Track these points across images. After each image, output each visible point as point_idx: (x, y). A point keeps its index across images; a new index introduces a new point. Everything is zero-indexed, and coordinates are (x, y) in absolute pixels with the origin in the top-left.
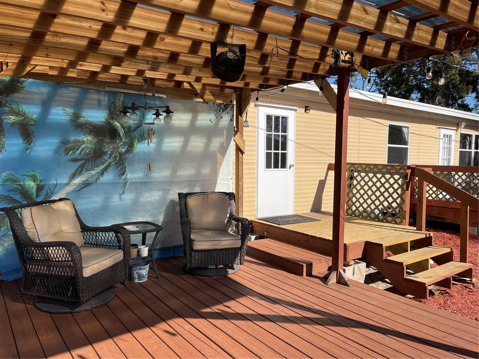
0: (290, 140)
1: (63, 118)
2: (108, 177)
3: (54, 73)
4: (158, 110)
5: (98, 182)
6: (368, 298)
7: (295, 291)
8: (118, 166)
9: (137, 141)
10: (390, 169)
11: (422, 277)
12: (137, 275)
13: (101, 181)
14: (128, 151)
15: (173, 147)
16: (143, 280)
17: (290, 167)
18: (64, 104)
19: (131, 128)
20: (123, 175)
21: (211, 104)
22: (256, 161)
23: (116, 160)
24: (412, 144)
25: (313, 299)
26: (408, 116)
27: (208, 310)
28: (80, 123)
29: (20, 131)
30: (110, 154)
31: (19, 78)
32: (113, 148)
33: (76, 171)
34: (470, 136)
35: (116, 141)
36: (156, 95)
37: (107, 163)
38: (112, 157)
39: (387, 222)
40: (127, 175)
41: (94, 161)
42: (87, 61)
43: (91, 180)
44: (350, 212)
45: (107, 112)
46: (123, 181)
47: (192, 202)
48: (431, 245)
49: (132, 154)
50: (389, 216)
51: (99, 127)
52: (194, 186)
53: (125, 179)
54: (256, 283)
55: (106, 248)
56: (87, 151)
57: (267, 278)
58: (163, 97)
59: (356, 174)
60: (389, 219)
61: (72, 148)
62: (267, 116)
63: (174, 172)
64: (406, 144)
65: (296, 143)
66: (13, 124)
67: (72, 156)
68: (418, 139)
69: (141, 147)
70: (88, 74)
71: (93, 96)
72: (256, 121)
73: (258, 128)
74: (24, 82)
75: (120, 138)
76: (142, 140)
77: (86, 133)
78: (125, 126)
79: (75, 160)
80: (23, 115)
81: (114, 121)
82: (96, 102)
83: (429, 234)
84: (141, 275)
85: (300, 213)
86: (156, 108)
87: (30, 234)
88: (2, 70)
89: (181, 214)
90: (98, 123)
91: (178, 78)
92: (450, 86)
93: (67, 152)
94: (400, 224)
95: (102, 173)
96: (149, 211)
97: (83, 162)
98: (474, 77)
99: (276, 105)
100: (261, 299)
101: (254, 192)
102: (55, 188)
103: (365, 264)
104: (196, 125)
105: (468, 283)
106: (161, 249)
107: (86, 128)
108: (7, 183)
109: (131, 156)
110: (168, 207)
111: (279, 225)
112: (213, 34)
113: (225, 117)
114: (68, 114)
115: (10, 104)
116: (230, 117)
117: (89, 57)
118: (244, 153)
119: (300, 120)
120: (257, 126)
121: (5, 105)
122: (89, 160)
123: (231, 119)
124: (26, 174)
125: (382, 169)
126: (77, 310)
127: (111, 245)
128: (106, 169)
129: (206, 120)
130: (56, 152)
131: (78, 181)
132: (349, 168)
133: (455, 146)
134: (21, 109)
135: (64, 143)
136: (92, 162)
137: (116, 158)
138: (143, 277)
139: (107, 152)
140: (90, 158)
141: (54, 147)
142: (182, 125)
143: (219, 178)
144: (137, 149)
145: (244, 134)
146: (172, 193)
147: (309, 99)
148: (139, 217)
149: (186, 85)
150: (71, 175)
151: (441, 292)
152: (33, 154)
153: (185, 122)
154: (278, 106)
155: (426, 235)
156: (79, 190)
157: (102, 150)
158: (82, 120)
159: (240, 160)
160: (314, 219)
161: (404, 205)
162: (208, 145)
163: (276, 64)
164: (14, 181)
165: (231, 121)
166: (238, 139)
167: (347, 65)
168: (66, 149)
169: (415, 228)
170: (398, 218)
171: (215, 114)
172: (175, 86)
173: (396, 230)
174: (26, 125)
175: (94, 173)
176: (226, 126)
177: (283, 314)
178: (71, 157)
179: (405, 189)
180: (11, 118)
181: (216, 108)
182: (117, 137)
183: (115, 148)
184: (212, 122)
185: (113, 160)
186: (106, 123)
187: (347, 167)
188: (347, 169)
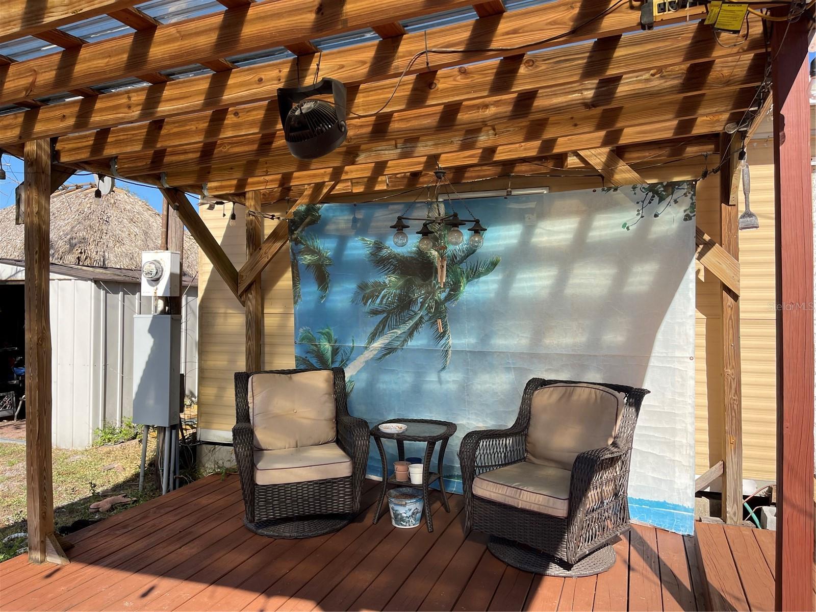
2: (419, 341)
5: (405, 347)
8: (434, 323)
9: (465, 279)
13: (409, 346)
14: (449, 298)
19: (456, 258)
20: (443, 337)
21: (626, 189)
23: (431, 312)
28: (382, 257)
29: (314, 275)
30: (421, 303)
31: (314, 205)
32: (426, 292)
33: (376, 329)
35: (431, 281)
37: (418, 317)
38: (425, 308)
40: (448, 339)
41: (399, 314)
43: (396, 344)
46: (442, 349)
49: (456, 303)
51: (407, 260)
53: (446, 345)
56: (390, 299)
58: (542, 193)
61: (373, 296)
63: (538, 335)
66: (308, 266)
67: (372, 307)
69: (470, 291)
74: (319, 209)
76: (474, 278)
77: (389, 271)
78: (446, 255)
79: (375, 312)
80: (318, 252)
90: (408, 255)
93: (365, 299)
95: (410, 334)
96: (487, 405)
97: (385, 315)
102: (351, 352)
104: (588, 241)
107: (390, 264)
108: (304, 342)
109: (454, 306)
113: (669, 213)
114: (368, 246)
115: (306, 241)
116: (685, 211)
118: (738, 296)
121: (300, 242)
122: (393, 313)
123: (687, 215)
124: (321, 331)
128: (416, 327)
129: (615, 226)
130: (353, 302)
131: (378, 344)
134: (315, 244)
135: (362, 287)
136: (396, 316)
137: (430, 309)
139: (417, 299)
140: (394, 309)
141: (351, 295)
144: (465, 294)
148: (472, 414)
149: (572, 162)
150: (371, 334)
152: (328, 305)
153: (562, 236)
156: (380, 358)
157: (409, 297)
158: (384, 253)
159: (727, 312)
162: (620, 280)
164: (311, 340)
165: (685, 220)
166: (714, 260)
168: (364, 297)
171: (638, 211)
174: (322, 265)
176: (670, 233)
178: (370, 308)
180: (306, 258)
181: (641, 195)
182: (434, 275)
183: (429, 293)
184: (628, 228)
185: (426, 312)
186: (417, 254)
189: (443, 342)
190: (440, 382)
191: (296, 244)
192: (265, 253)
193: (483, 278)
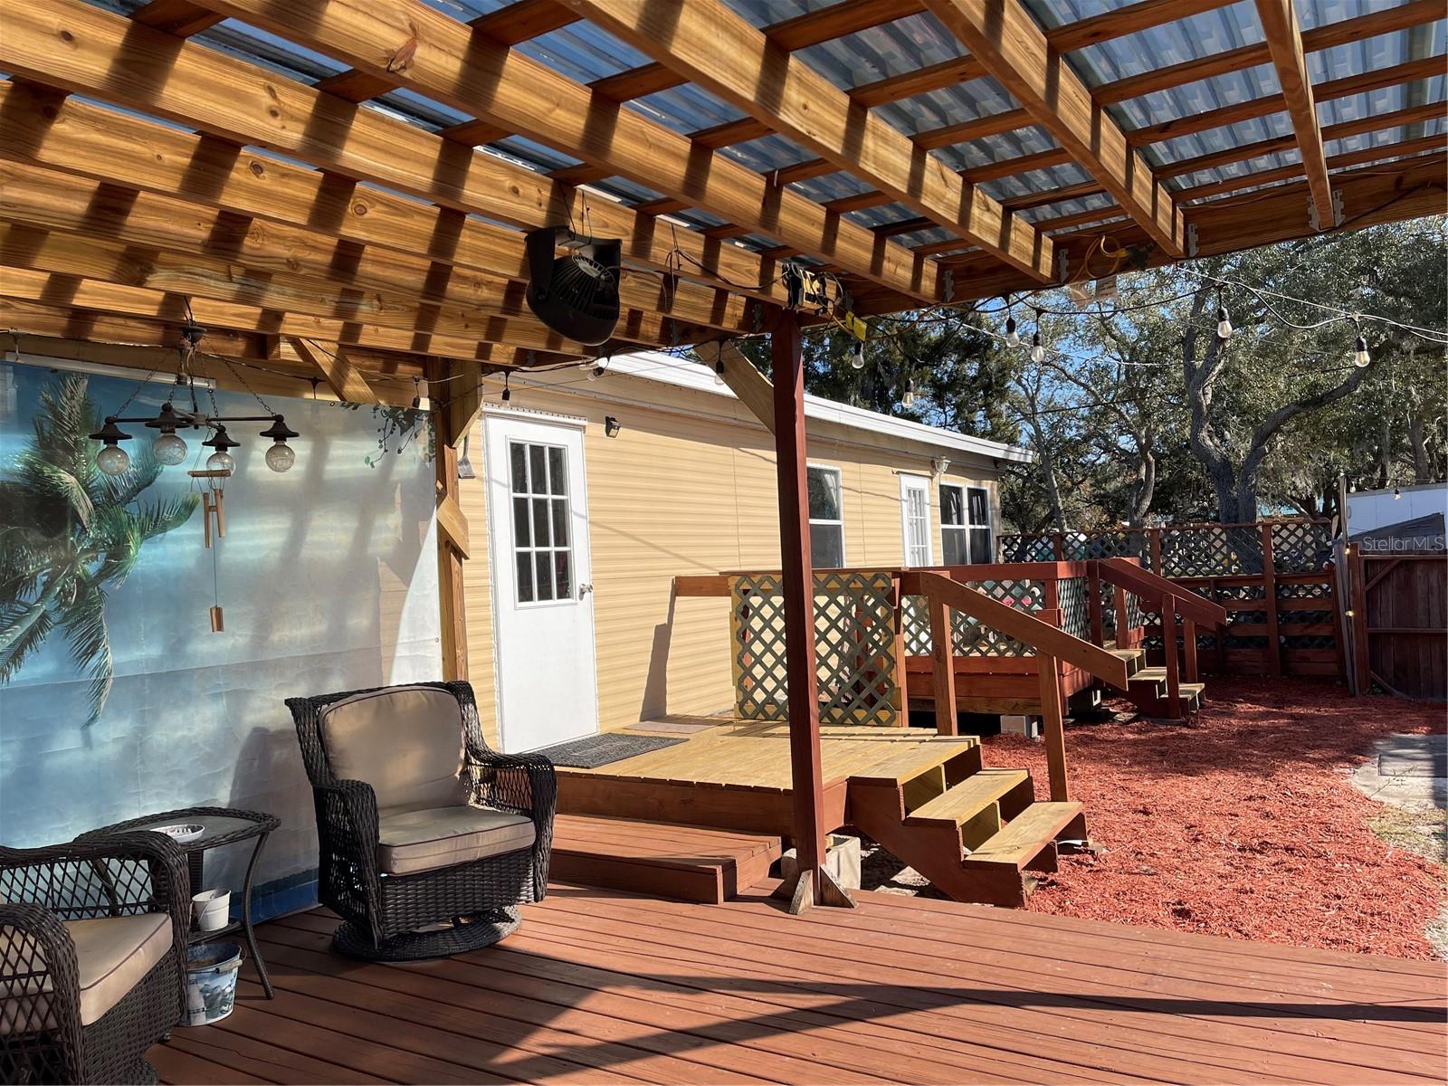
0: (576, 514)
2: (37, 668)
4: (221, 430)
6: (916, 925)
7: (727, 947)
8: (73, 626)
9: (137, 535)
10: (849, 582)
11: (998, 851)
12: (205, 998)
13: (13, 683)
14: (106, 571)
15: (257, 548)
16: (223, 1012)
17: (582, 593)
19: (116, 492)
20: (93, 653)
21: (366, 410)
22: (490, 582)
23: (66, 604)
24: (848, 517)
25: (788, 959)
26: (835, 444)
27: (512, 1056)
30: (44, 584)
32: (56, 561)
34: (958, 490)
35: (65, 538)
37: (35, 617)
38: (53, 595)
39: (856, 723)
40: (104, 657)
42: (36, 265)
44: (750, 707)
45: (32, 437)
46: (94, 678)
47: (342, 725)
48: (981, 770)
49: (122, 581)
50: (859, 707)
52: (325, 673)
53: (100, 668)
54: (599, 946)
55: (93, 917)
57: (622, 929)
59: (756, 601)
60: (861, 714)
62: (512, 444)
63: (263, 628)
64: (835, 516)
65: (591, 523)
69: (150, 558)
72: (484, 459)
73: (489, 481)
75: (79, 527)
76: (154, 532)
78: (94, 484)
81: (56, 468)
83: (974, 740)
84: (219, 994)
85: (616, 727)
89: (308, 767)
91: (290, 329)
92: (880, 369)
94: (888, 724)
95: (16, 654)
96: (180, 773)
98: (927, 346)
99: (532, 415)
100: (649, 989)
101: (491, 677)
103: (858, 840)
104: (326, 477)
105: (1079, 852)
109: (118, 587)
110: (244, 752)
111: (588, 768)
112: (540, 205)
113: (410, 450)
117: (45, 250)
118: (467, 558)
119: (595, 456)
120: (485, 475)
123: (427, 455)
125: (827, 581)
128: (30, 638)
129: (356, 460)
132: (737, 586)
133: (933, 517)
137: (66, 598)
138: (224, 1002)
139: (34, 576)
143: (400, 641)
144: (139, 562)
145: (461, 499)
146: (255, 703)
147: (612, 399)
148: (150, 796)
149: (286, 350)
151: (1038, 885)
154: (538, 416)
155: (969, 742)
157: (15, 573)
159: (455, 578)
160: (669, 739)
161: (894, 671)
162: (362, 537)
163: (634, 296)
165: (425, 461)
166: (448, 514)
167: (815, 306)
169: (935, 731)
170: (883, 708)
171: (380, 442)
172: (247, 354)
173: (892, 741)
176: (411, 477)
177: (739, 1016)
179: (893, 630)
181: (381, 420)
182: (69, 524)
183: (64, 563)
184: (372, 464)
185: (56, 603)
186: (28, 477)
187: (732, 582)
188: (732, 587)
189: (94, 661)
193: (172, 533)
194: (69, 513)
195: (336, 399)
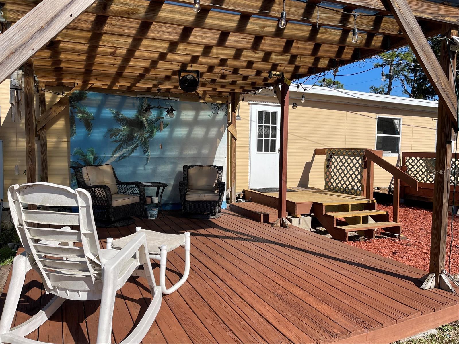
0: (279, 130)
1: (110, 115)
2: (137, 153)
3: (106, 87)
5: (130, 156)
8: (143, 146)
9: (156, 130)
11: (348, 227)
12: (150, 214)
13: (132, 155)
14: (150, 137)
15: (181, 134)
16: (154, 218)
17: (279, 151)
18: (110, 107)
19: (152, 121)
20: (147, 152)
21: (210, 104)
22: (249, 146)
23: (142, 142)
24: (403, 134)
26: (399, 110)
28: (120, 118)
29: (84, 124)
30: (138, 138)
31: (84, 91)
32: (140, 134)
33: (117, 149)
35: (142, 130)
36: (171, 99)
37: (136, 144)
38: (139, 140)
40: (149, 152)
41: (128, 143)
43: (126, 155)
44: (327, 187)
45: (137, 111)
46: (147, 156)
47: (191, 171)
49: (153, 138)
51: (131, 120)
55: (130, 195)
56: (124, 136)
58: (177, 100)
60: (353, 191)
61: (115, 134)
62: (259, 111)
63: (181, 151)
64: (398, 134)
66: (81, 119)
67: (115, 139)
68: (411, 129)
69: (158, 134)
70: (126, 87)
71: (130, 101)
72: (250, 115)
73: (251, 121)
74: (87, 93)
75: (145, 128)
76: (159, 129)
77: (123, 124)
78: (148, 120)
79: (116, 142)
80: (87, 113)
81: (141, 116)
82: (131, 105)
83: (373, 201)
84: (153, 214)
86: (167, 108)
87: (86, 182)
88: (75, 87)
90: (131, 118)
93: (111, 136)
94: (359, 195)
95: (133, 151)
97: (121, 143)
99: (267, 104)
102: (104, 159)
103: (311, 218)
104: (198, 119)
106: (172, 204)
107: (124, 122)
108: (76, 154)
109: (152, 140)
110: (176, 175)
111: (261, 192)
113: (221, 113)
114: (113, 113)
115: (79, 107)
118: (237, 140)
120: (250, 119)
121: (76, 108)
122: (125, 142)
123: (225, 114)
124: (88, 149)
125: (349, 152)
126: (109, 226)
127: (135, 193)
128: (135, 148)
129: (206, 115)
130: (105, 136)
134: (85, 109)
135: (110, 130)
138: (154, 216)
139: (136, 136)
140: (126, 140)
141: (103, 134)
142: (188, 119)
143: (216, 157)
144: (156, 135)
145: (237, 125)
146: (179, 166)
147: (296, 98)
150: (114, 151)
152: (92, 138)
153: (190, 117)
154: (269, 104)
155: (370, 201)
156: (118, 161)
157: (133, 136)
158: (121, 116)
159: (233, 144)
161: (363, 180)
162: (207, 133)
164: (81, 153)
165: (225, 116)
166: (231, 128)
171: (213, 111)
174: (88, 119)
175: (128, 150)
176: (221, 119)
179: (364, 168)
180: (79, 116)
181: (213, 106)
182: (143, 127)
183: (142, 134)
184: (210, 116)
185: (140, 142)
186: (136, 118)
187: (326, 151)
188: (326, 152)
189: (147, 154)
190: (145, 169)
191: (74, 108)
192: (54, 111)
193: (163, 130)
194: (143, 125)
195: (203, 102)
